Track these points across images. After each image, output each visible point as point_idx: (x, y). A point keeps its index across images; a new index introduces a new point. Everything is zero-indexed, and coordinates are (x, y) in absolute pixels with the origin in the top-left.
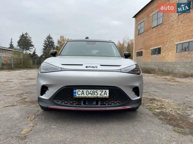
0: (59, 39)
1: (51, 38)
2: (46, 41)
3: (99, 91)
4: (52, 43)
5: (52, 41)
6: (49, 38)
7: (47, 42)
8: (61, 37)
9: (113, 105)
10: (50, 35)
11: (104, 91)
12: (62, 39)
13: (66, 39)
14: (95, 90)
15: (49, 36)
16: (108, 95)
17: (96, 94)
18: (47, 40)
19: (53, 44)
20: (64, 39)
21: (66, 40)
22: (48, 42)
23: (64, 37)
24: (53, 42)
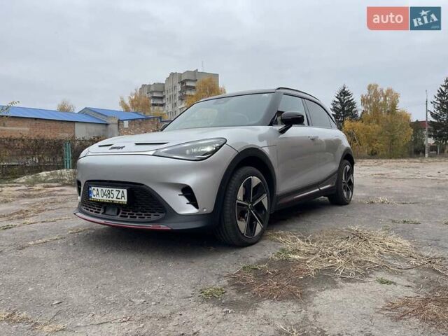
0: (365, 92)
1: (348, 94)
2: (337, 102)
3: (115, 190)
4: (351, 104)
5: (349, 101)
6: (344, 93)
7: (339, 106)
8: (370, 88)
9: (137, 218)
10: (344, 88)
11: (121, 190)
12: (372, 93)
13: (382, 90)
14: (110, 189)
15: (344, 90)
16: (126, 200)
17: (112, 196)
18: (337, 100)
19: (353, 108)
20: (378, 90)
21: (383, 94)
22: (341, 103)
23: (377, 86)
24: (354, 103)
